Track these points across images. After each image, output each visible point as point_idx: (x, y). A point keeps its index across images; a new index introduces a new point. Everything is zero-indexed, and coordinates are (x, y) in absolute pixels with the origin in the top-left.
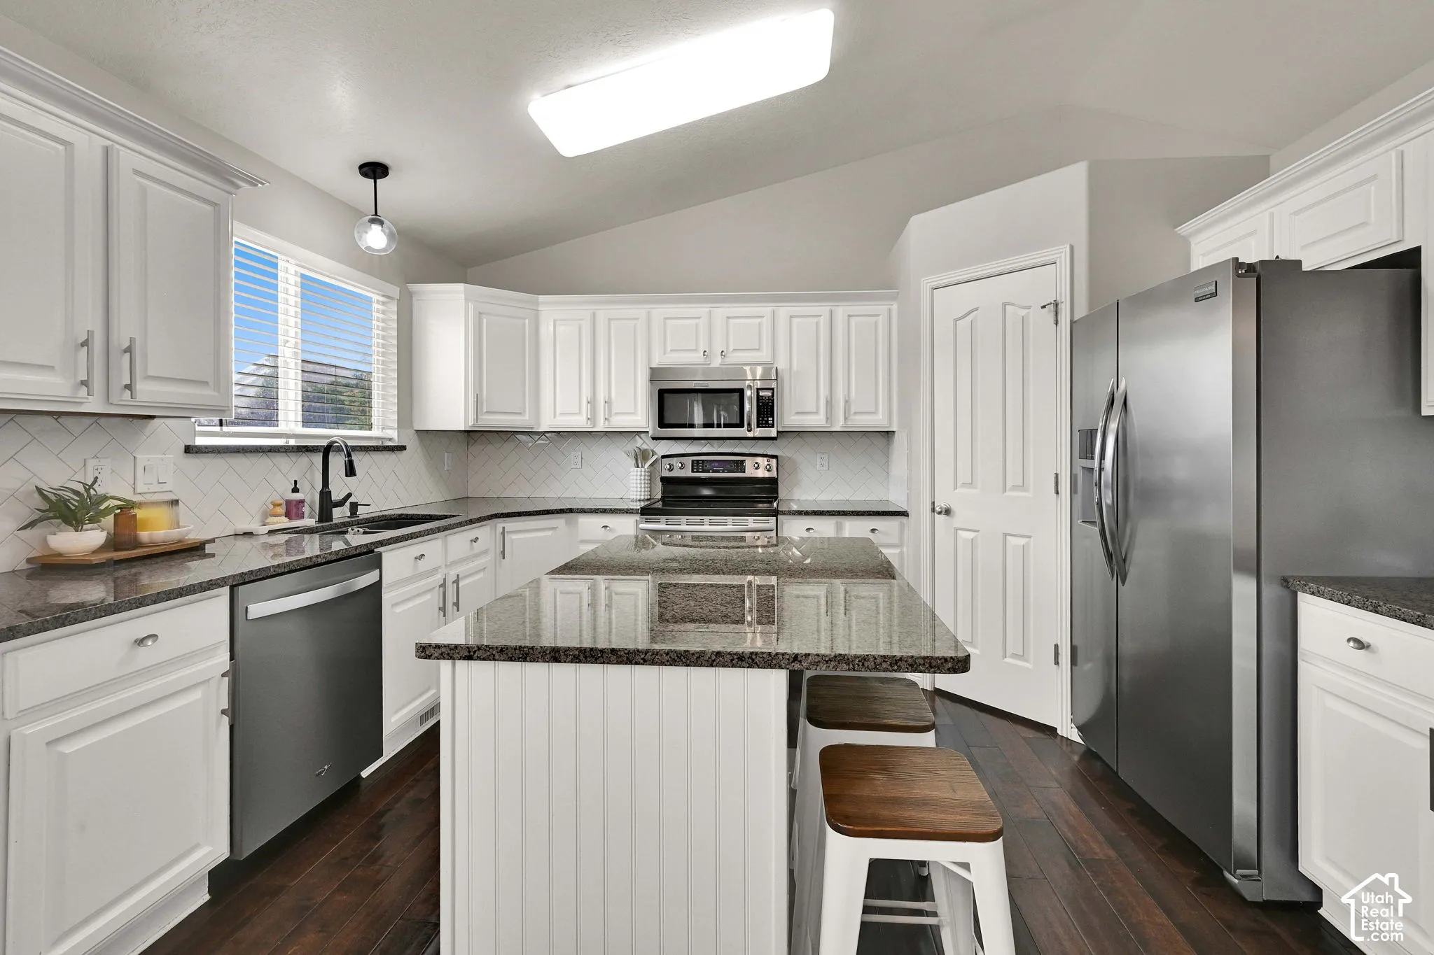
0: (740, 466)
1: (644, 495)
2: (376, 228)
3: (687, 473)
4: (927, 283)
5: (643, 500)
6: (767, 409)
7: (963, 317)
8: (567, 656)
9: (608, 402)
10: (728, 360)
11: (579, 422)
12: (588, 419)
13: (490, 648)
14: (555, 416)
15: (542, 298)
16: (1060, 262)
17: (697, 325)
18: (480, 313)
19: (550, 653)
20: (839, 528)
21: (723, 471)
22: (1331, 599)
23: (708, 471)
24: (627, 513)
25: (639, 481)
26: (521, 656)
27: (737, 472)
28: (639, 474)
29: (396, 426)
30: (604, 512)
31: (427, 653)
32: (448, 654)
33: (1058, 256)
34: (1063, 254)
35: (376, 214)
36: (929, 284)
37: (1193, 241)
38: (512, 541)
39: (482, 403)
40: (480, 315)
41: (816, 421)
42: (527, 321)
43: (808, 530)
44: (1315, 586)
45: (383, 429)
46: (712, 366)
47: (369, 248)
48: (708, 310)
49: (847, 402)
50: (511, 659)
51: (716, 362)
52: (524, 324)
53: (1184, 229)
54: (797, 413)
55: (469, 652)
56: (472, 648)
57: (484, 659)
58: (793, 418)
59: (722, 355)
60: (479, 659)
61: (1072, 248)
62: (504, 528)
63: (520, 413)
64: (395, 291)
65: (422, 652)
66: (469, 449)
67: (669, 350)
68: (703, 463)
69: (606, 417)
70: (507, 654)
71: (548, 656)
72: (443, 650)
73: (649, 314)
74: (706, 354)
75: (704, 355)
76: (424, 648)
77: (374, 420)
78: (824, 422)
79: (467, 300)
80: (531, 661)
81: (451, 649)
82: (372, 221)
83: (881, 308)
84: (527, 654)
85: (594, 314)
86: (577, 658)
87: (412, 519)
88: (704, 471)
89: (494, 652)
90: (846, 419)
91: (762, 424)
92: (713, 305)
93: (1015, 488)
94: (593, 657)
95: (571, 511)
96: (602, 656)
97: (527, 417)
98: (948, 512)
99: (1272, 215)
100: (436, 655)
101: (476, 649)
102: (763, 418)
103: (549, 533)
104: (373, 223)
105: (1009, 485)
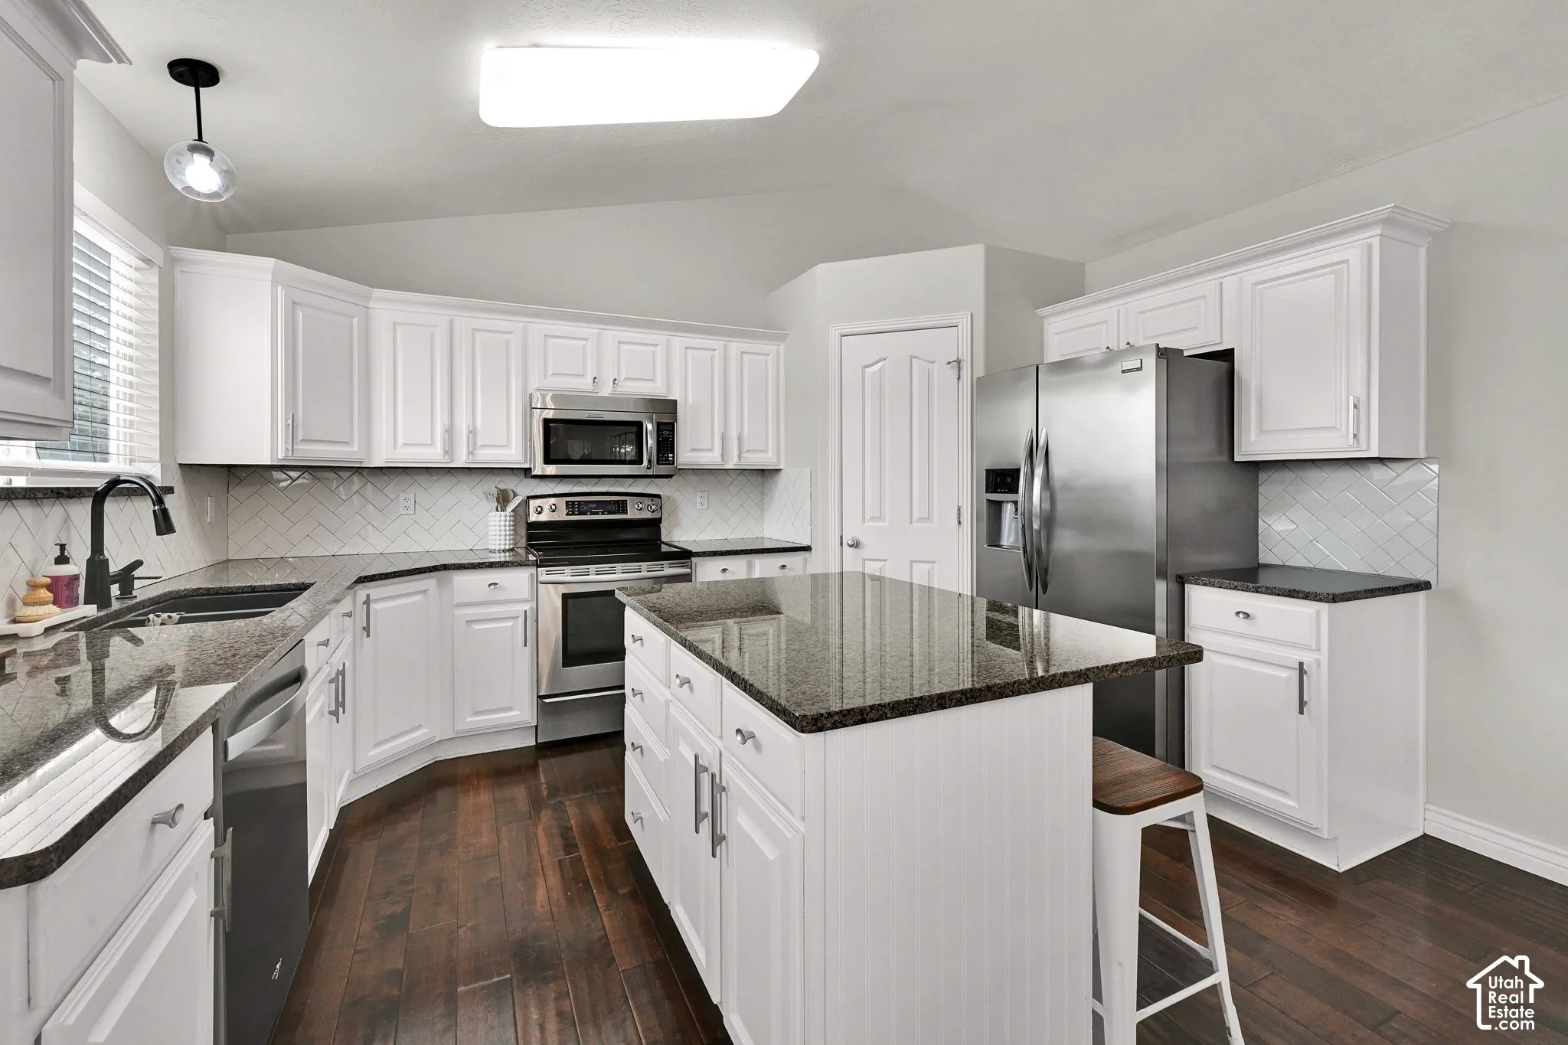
0: (621, 507)
1: (505, 544)
2: (200, 160)
3: (562, 515)
4: (835, 330)
5: (508, 550)
6: (668, 444)
7: (871, 365)
8: (951, 700)
9: (472, 432)
10: (619, 390)
11: (434, 456)
12: (446, 452)
13: (882, 707)
14: (395, 448)
15: (377, 292)
16: (962, 325)
17: (584, 347)
18: (294, 303)
19: (937, 701)
20: (750, 567)
21: (603, 514)
22: (1220, 587)
23: (585, 513)
24: (521, 565)
25: (503, 528)
26: (911, 709)
27: (619, 513)
28: (503, 518)
29: (157, 457)
30: (491, 567)
31: (819, 725)
32: (841, 722)
33: (960, 320)
34: (965, 320)
35: (200, 138)
36: (840, 331)
37: (1046, 323)
38: (376, 610)
39: (297, 426)
40: (293, 305)
41: (710, 458)
42: (355, 320)
43: (724, 570)
44: (1207, 579)
45: (131, 461)
46: (600, 395)
47: (188, 189)
48: (596, 331)
49: (740, 439)
50: (902, 715)
51: (606, 391)
52: (351, 326)
53: (1043, 311)
54: (693, 450)
55: (862, 715)
56: (865, 709)
57: (877, 720)
58: (688, 455)
59: (614, 384)
60: (873, 720)
61: (972, 315)
62: (368, 596)
63: (348, 443)
64: (157, 253)
65: (813, 725)
66: (231, 492)
67: (551, 372)
68: (579, 505)
69: (470, 449)
70: (898, 710)
71: (935, 704)
72: (836, 718)
73: (525, 328)
74: (596, 380)
75: (594, 382)
76: (815, 720)
77: (113, 447)
78: (720, 460)
79: (275, 283)
80: (920, 713)
81: (844, 716)
82: (193, 149)
83: (770, 348)
84: (916, 706)
85: (451, 321)
86: (960, 701)
87: (217, 594)
88: (581, 513)
89: (887, 710)
90: (740, 456)
91: (662, 460)
92: (603, 327)
93: (921, 519)
94: (973, 697)
95: (445, 567)
96: (980, 695)
97: (356, 448)
98: (856, 545)
99: (1119, 310)
100: (829, 725)
101: (869, 710)
102: (663, 454)
103: (418, 598)
104: (196, 152)
105: (915, 517)
